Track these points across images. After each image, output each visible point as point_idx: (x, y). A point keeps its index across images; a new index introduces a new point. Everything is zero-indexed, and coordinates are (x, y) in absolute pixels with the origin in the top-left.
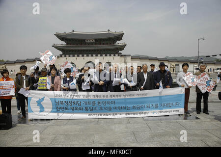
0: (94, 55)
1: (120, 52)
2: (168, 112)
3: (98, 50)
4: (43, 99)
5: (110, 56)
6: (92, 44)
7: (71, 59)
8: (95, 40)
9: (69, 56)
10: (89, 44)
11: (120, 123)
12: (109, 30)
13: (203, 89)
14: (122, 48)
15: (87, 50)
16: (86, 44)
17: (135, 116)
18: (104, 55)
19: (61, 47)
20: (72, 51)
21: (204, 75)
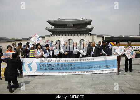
0: (73, 35)
1: (90, 32)
2: (107, 70)
3: (75, 31)
4: (32, 63)
5: (83, 35)
6: (71, 27)
7: (58, 37)
8: (74, 25)
9: (57, 36)
10: (69, 27)
11: (77, 77)
12: (82, 18)
13: (129, 56)
14: (91, 30)
15: (68, 32)
16: (67, 27)
17: (87, 73)
18: (79, 35)
19: (51, 29)
20: (59, 32)
21: (130, 48)
